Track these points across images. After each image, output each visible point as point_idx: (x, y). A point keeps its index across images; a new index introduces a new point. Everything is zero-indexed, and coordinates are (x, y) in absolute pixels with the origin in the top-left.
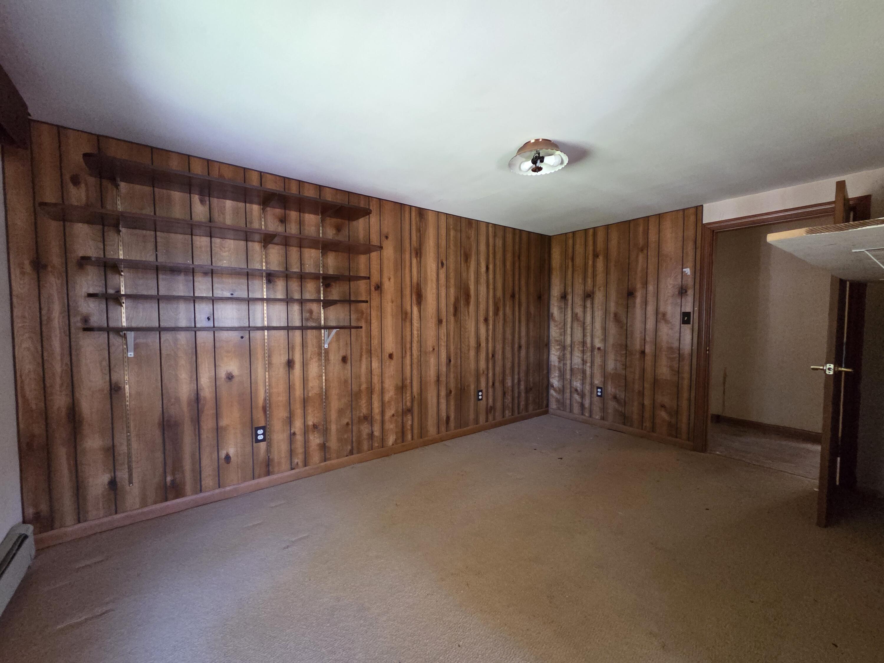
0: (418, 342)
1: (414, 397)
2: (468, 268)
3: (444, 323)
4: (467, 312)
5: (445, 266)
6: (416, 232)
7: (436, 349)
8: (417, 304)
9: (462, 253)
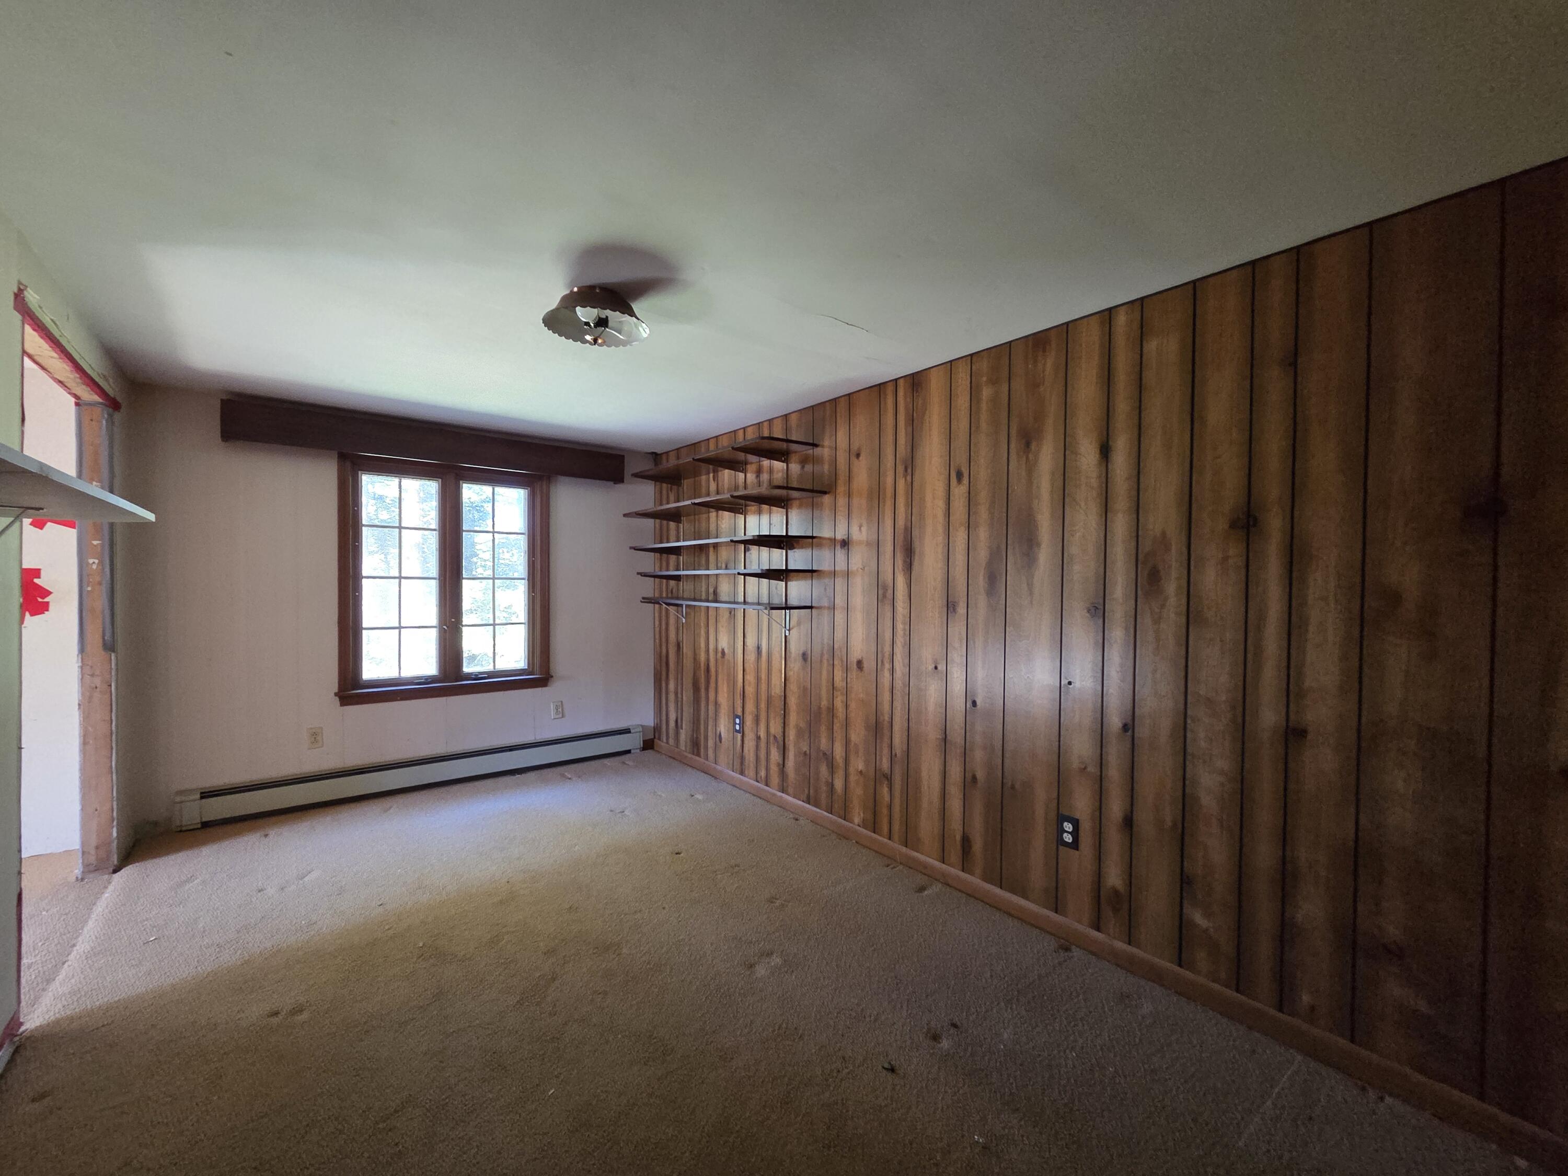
0: (903, 647)
1: (896, 755)
2: (1031, 468)
3: (961, 610)
4: (1025, 586)
5: (965, 481)
6: (905, 425)
7: (942, 667)
8: (904, 570)
9: (1014, 432)
